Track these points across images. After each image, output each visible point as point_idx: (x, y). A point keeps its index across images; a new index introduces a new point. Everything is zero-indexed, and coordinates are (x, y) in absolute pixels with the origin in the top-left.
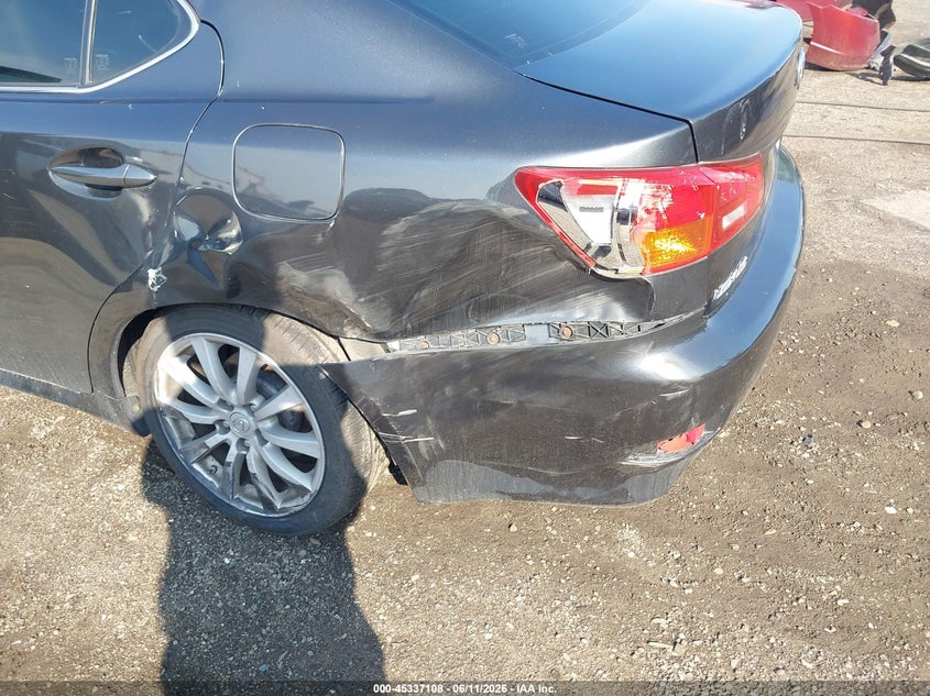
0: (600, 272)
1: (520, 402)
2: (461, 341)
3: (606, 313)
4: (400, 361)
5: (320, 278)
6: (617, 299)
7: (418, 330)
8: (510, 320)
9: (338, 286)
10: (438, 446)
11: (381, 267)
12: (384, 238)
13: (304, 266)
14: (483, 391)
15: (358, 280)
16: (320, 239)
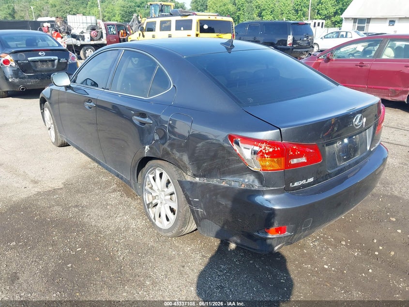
0: (250, 168)
1: (226, 204)
2: (215, 181)
3: (253, 181)
4: (196, 183)
5: (182, 155)
6: (256, 178)
7: (204, 176)
8: (228, 178)
9: (185, 158)
10: (204, 213)
11: (196, 155)
12: (196, 147)
13: (178, 151)
14: (216, 198)
15: (190, 158)
16: (183, 144)
